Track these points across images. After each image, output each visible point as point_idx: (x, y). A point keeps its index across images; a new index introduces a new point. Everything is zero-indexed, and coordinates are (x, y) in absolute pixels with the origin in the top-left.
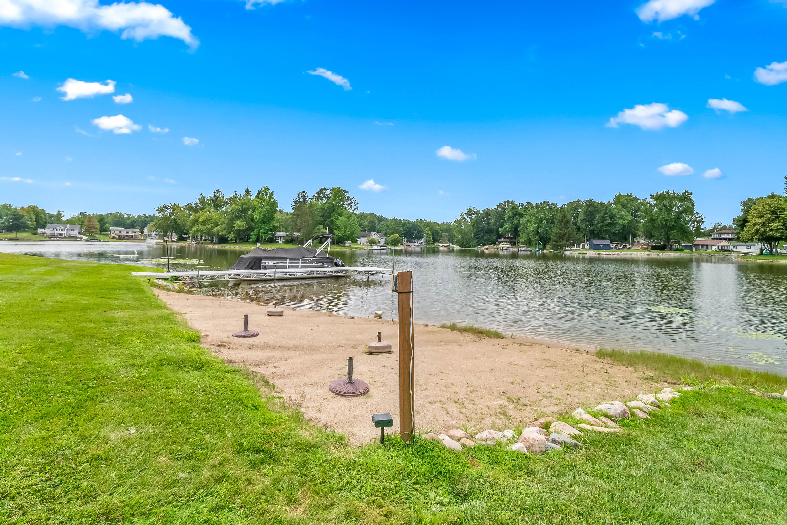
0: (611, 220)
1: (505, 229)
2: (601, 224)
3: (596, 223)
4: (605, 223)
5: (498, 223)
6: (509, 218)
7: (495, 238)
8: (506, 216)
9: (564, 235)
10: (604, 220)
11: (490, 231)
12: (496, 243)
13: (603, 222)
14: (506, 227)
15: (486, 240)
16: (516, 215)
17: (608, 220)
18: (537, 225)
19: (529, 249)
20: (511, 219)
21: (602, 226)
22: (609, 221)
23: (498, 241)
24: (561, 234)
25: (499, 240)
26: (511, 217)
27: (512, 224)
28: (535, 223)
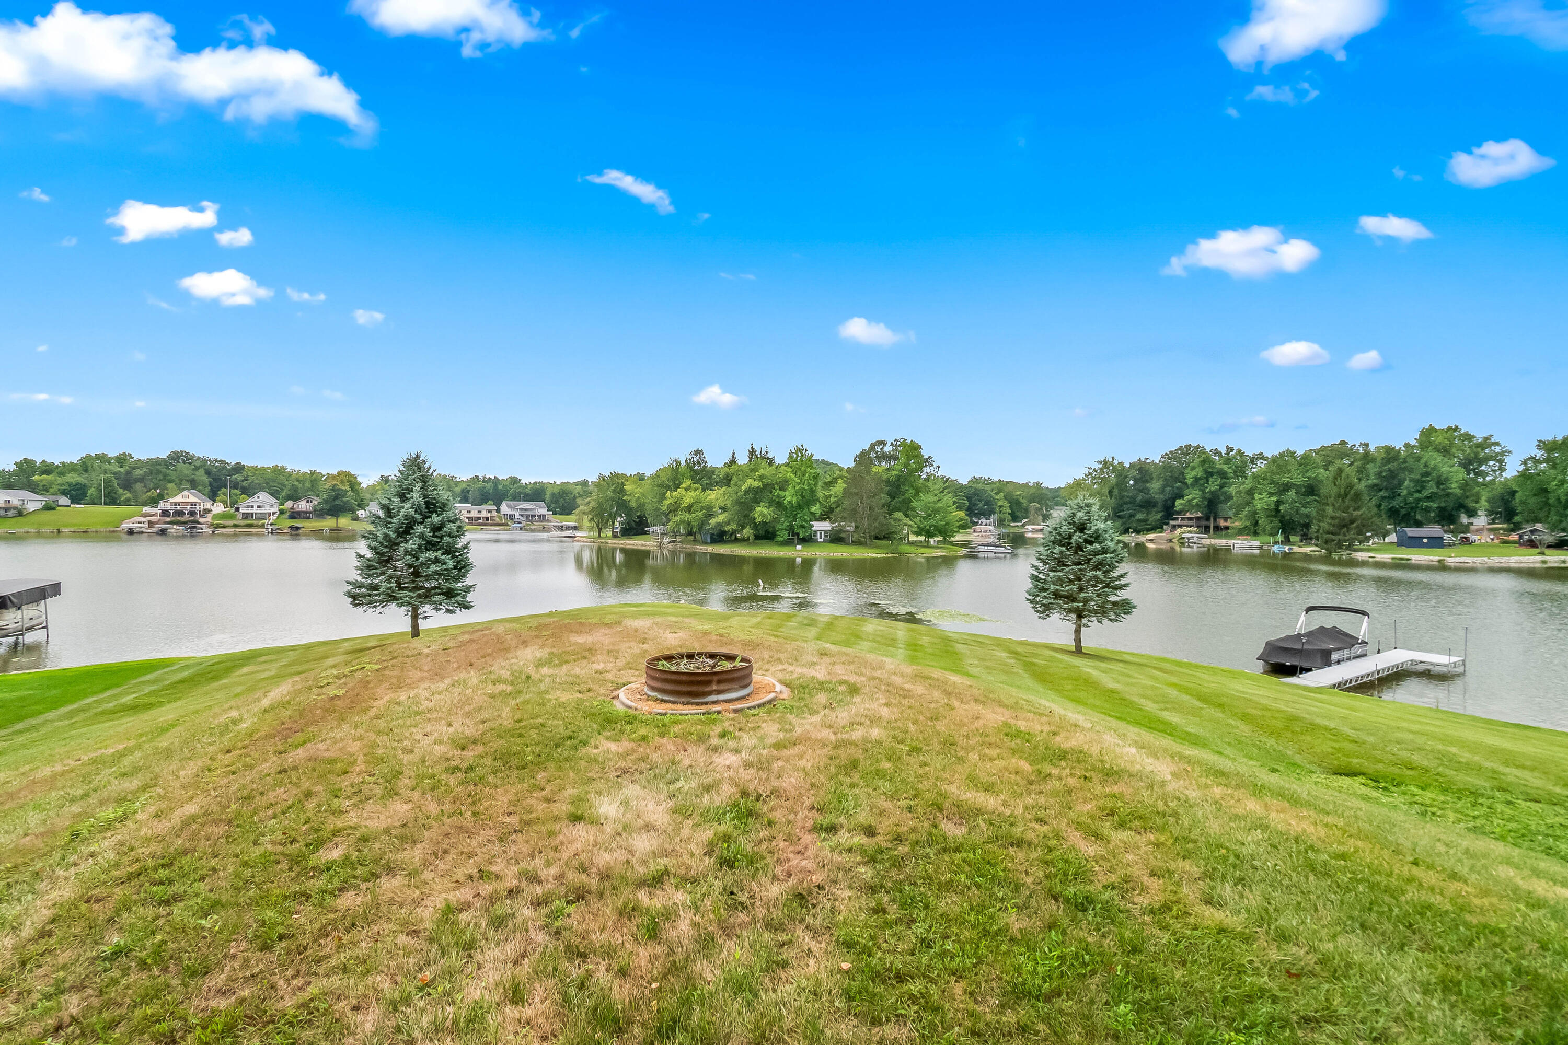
0: (1438, 487)
1: (1189, 501)
2: (1417, 495)
3: (1405, 492)
4: (1426, 493)
5: (1168, 489)
6: (1197, 480)
7: (1159, 516)
8: (1190, 476)
9: (1352, 522)
10: (1423, 488)
11: (1148, 505)
12: (1165, 527)
13: (1419, 491)
14: (1190, 497)
15: (1139, 521)
16: (1211, 474)
17: (1431, 488)
18: (1275, 498)
19: (1257, 543)
20: (1202, 482)
21: (1419, 500)
22: (1435, 490)
23: (1167, 524)
24: (1344, 520)
25: (1172, 523)
26: (1200, 479)
27: (1203, 491)
28: (1271, 494)
